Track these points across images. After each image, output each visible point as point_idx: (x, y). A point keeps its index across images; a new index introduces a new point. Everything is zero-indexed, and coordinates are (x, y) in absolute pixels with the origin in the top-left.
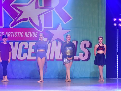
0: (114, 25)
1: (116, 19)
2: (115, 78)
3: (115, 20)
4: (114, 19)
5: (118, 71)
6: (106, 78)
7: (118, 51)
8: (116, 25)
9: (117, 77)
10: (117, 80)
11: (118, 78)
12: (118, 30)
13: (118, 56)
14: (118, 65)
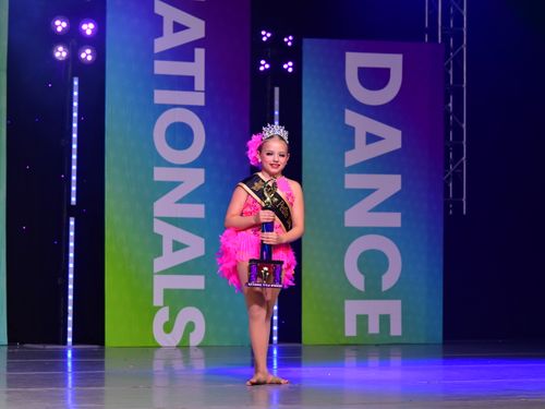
0: (57, 55)
1: (64, 25)
2: (58, 343)
3: (61, 25)
4: (57, 23)
5: (70, 308)
6: (6, 343)
7: (74, 199)
8: (64, 54)
9: (70, 340)
10: (69, 355)
11: (74, 342)
12: (76, 83)
13: (72, 223)
14: (71, 276)
